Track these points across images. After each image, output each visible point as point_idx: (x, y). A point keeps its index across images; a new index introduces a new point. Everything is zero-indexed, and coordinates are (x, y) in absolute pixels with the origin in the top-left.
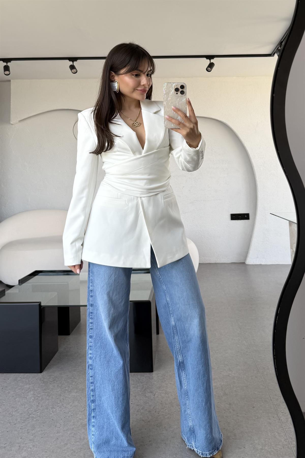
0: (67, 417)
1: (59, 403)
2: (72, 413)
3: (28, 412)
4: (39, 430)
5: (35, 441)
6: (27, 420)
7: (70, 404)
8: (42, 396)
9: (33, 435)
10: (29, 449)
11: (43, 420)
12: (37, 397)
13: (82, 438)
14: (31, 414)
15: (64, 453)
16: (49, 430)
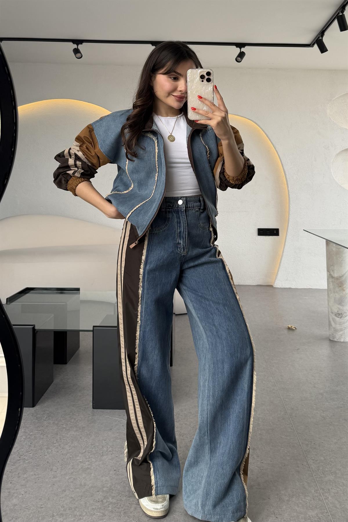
0: (65, 460)
1: (55, 443)
2: (71, 455)
3: (19, 453)
4: (31, 473)
5: (27, 486)
6: (18, 462)
7: (69, 444)
8: (35, 434)
9: (25, 479)
10: (21, 496)
11: (36, 462)
12: (29, 436)
13: (83, 484)
14: (22, 455)
15: (61, 501)
16: (44, 475)
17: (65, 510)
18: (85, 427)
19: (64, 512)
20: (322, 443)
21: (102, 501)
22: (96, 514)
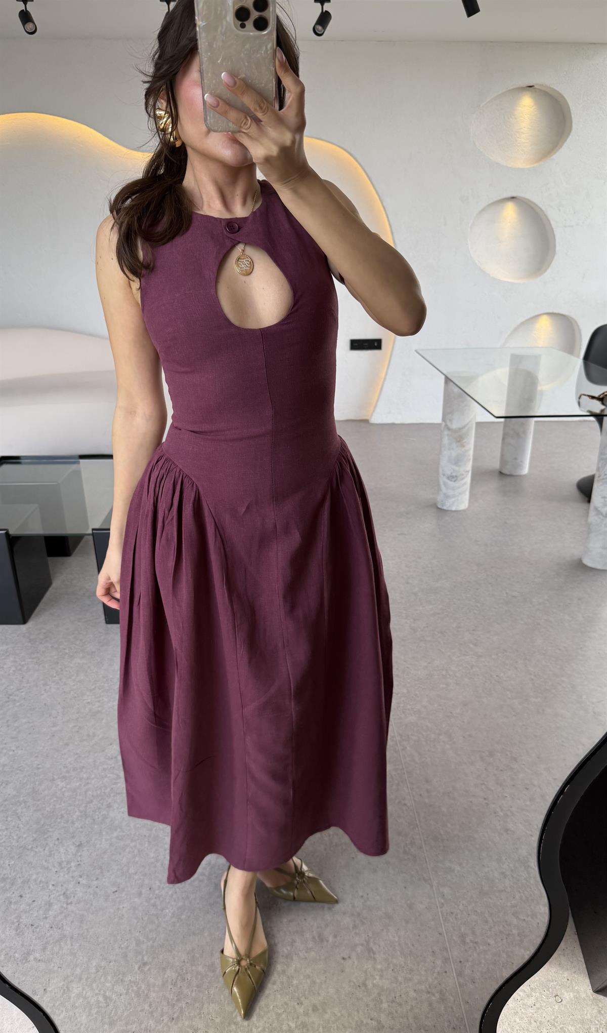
1: (55, 677)
2: (75, 693)
3: (7, 691)
4: (24, 721)
5: (19, 738)
6: (7, 704)
7: (73, 678)
8: (28, 664)
9: (15, 730)
10: (11, 753)
12: (20, 667)
13: (91, 734)
14: (11, 695)
15: (64, 758)
16: (40, 722)
17: (68, 772)
18: (94, 652)
19: (67, 775)
20: (408, 667)
21: (116, 758)
22: (108, 775)
